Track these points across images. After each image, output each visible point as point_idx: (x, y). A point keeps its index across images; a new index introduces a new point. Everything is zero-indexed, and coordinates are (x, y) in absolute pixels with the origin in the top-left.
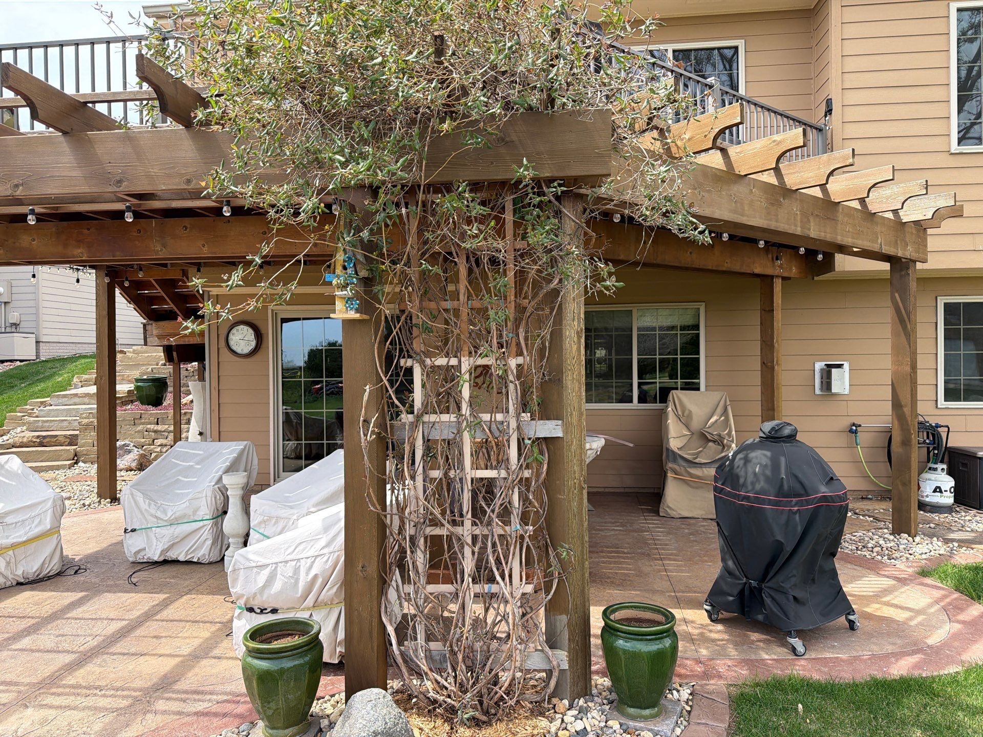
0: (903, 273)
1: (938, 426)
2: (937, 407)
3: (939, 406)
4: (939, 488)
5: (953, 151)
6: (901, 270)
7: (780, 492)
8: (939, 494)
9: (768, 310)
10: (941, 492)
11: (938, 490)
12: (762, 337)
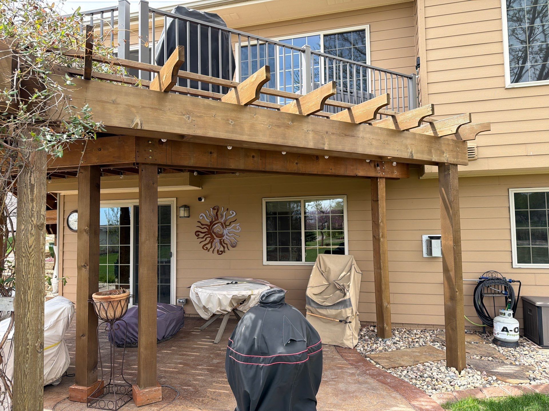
0: (446, 173)
1: (511, 281)
2: (512, 267)
3: (514, 267)
4: (506, 328)
5: (507, 87)
6: (445, 171)
7: (251, 350)
8: (506, 333)
9: (376, 201)
10: (507, 331)
11: (505, 329)
12: (373, 219)
